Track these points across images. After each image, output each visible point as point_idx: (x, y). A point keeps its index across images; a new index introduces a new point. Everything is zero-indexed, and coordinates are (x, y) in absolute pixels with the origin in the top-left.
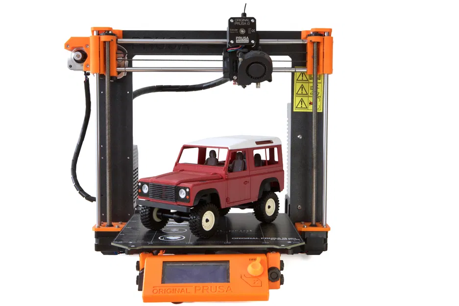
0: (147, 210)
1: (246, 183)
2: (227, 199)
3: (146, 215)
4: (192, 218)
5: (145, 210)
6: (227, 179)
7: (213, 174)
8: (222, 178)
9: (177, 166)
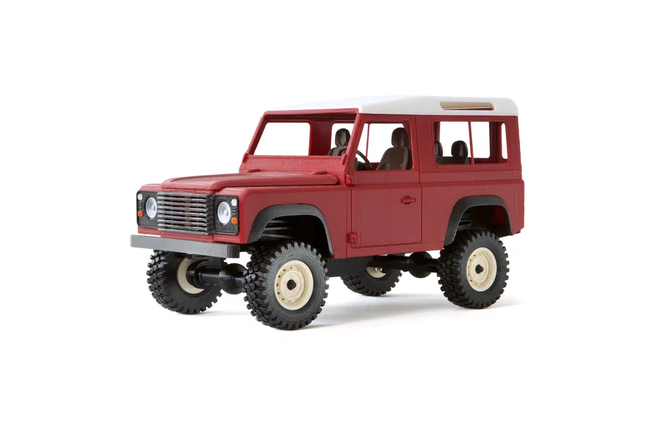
0: (162, 258)
1: (407, 200)
2: (348, 236)
3: (158, 270)
4: (249, 280)
5: (157, 259)
6: (351, 186)
7: (318, 173)
8: (338, 183)
9: (249, 161)
